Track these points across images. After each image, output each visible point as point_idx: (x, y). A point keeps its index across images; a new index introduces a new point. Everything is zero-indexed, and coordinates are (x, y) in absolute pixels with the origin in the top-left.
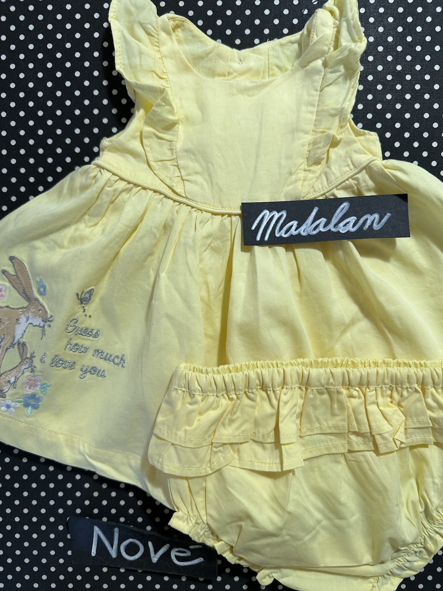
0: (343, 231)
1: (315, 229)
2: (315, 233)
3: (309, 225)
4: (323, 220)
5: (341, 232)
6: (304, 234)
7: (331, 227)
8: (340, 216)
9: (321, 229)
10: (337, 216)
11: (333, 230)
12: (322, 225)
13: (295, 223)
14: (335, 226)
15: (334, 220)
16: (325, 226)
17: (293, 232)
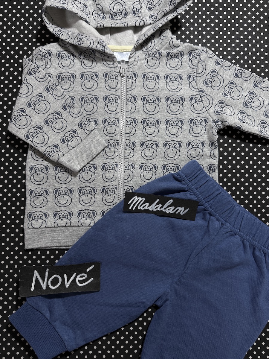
0: (167, 211)
1: (156, 208)
2: (155, 210)
3: (154, 206)
4: (160, 205)
5: (167, 212)
6: (151, 210)
7: (163, 209)
8: (168, 205)
9: (159, 209)
10: (167, 205)
11: (164, 211)
12: (159, 207)
13: (148, 204)
14: (165, 209)
15: (165, 206)
16: (160, 208)
17: (146, 208)
